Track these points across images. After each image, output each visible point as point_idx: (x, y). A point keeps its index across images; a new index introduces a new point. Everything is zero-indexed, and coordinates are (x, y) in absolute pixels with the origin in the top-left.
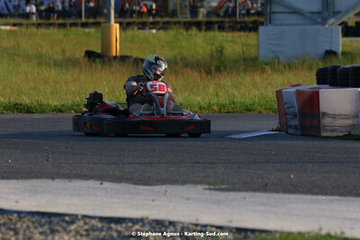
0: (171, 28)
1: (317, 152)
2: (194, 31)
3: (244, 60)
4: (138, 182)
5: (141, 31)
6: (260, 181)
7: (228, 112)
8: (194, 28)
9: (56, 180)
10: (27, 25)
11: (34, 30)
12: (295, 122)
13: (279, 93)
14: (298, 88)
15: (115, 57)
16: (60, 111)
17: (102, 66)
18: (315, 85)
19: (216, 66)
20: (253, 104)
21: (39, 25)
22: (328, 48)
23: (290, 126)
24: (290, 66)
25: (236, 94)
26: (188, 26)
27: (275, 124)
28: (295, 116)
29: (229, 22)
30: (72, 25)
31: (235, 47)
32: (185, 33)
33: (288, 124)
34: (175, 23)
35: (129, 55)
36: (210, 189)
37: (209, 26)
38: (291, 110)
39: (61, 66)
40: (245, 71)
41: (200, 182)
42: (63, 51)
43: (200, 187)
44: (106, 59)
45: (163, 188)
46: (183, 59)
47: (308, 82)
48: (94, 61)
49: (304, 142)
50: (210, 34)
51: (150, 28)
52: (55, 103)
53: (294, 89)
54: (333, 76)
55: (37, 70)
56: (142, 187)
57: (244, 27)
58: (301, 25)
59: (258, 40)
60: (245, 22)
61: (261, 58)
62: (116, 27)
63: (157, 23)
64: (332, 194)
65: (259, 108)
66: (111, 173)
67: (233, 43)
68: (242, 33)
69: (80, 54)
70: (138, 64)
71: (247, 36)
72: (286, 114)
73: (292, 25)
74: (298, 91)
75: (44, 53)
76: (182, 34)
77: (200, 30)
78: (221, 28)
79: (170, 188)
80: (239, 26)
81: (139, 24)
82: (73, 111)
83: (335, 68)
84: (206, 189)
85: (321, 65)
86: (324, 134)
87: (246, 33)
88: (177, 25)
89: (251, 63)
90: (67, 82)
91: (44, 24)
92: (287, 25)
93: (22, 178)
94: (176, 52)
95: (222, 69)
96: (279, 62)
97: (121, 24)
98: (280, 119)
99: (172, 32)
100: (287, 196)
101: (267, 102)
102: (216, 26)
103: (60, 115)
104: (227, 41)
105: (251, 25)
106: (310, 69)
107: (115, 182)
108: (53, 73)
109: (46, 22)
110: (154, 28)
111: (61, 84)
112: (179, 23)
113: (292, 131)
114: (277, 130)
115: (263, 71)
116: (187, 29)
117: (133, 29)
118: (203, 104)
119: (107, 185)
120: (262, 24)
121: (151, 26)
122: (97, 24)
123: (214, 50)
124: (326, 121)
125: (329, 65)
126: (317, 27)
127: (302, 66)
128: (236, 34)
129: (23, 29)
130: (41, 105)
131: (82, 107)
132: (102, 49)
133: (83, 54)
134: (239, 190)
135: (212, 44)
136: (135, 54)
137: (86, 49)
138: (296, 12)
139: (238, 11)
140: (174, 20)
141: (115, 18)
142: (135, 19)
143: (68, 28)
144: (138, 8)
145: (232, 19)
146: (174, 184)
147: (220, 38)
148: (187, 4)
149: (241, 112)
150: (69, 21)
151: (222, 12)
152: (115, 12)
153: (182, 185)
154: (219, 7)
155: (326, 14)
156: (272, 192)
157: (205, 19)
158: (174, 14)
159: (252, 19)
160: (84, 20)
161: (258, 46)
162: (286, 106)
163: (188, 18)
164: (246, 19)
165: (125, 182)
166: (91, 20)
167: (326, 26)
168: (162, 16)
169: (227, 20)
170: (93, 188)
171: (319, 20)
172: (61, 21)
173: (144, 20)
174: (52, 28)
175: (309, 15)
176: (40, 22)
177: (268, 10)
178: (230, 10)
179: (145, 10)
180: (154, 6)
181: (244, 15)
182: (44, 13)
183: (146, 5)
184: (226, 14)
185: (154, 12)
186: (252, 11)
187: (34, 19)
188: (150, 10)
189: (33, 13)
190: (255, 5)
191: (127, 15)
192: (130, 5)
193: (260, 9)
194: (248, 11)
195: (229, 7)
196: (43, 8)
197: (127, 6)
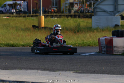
0: (62, 17)
1: (112, 60)
2: (70, 18)
3: (87, 28)
4: (50, 70)
5: (52, 18)
6: (92, 70)
7: (81, 46)
8: (70, 17)
9: (22, 70)
10: (12, 16)
11: (14, 18)
12: (105, 49)
13: (99, 39)
14: (106, 38)
15: (43, 27)
16: (24, 46)
17: (38, 30)
18: (112, 37)
19: (77, 30)
20: (90, 43)
21: (16, 17)
22: (116, 24)
23: (103, 51)
24: (103, 30)
25: (84, 40)
26: (67, 16)
27: (98, 50)
28: (105, 47)
30: (28, 16)
31: (84, 23)
33: (102, 50)
34: (63, 15)
35: (48, 26)
36: (75, 73)
37: (75, 16)
38: (103, 45)
39: (24, 30)
40: (88, 32)
41: (72, 70)
42: (25, 25)
43: (72, 72)
44: (39, 28)
45: (59, 72)
46: (66, 28)
47: (109, 36)
48: (35, 29)
49: (107, 56)
50: (75, 19)
51: (55, 17)
52: (22, 43)
53: (104, 38)
54: (117, 34)
55: (16, 32)
56: (51, 72)
57: (87, 17)
59: (92, 21)
60: (87, 15)
61: (93, 28)
62: (43, 17)
64: (117, 74)
65: (92, 45)
66: (41, 67)
67: (83, 22)
69: (31, 26)
71: (88, 20)
72: (101, 47)
73: (103, 16)
75: (18, 26)
76: (66, 19)
77: (72, 18)
78: (79, 17)
79: (61, 72)
80: (85, 16)
81: (51, 16)
82: (28, 46)
83: (118, 31)
84: (74, 73)
85: (114, 30)
86: (114, 53)
88: (64, 16)
89: (89, 29)
91: (18, 16)
93: (10, 69)
94: (63, 25)
95: (80, 31)
96: (99, 29)
97: (44, 16)
98: (99, 48)
99: (62, 19)
100: (102, 75)
101: (95, 43)
102: (77, 16)
103: (24, 47)
104: (81, 22)
105: (89, 16)
106: (110, 31)
107: (42, 70)
108: (21, 33)
109: (19, 15)
111: (24, 37)
112: (64, 15)
113: (103, 52)
114: (98, 52)
115: (93, 31)
116: (67, 17)
117: (49, 18)
118: (73, 43)
119: (40, 71)
120: (93, 15)
121: (55, 16)
122: (36, 16)
123: (77, 25)
124: (115, 49)
125: (116, 29)
126: (113, 16)
127: (107, 30)
128: (84, 19)
129: (11, 18)
130: (17, 44)
131: (31, 44)
132: (38, 25)
133: (32, 26)
134: (85, 73)
135: (76, 23)
136: (49, 26)
137: (33, 24)
138: (105, 11)
139: (85, 11)
140: (63, 14)
141: (43, 14)
142: (49, 14)
143: (26, 17)
144: (50, 10)
145: (83, 14)
146: (63, 71)
147: (79, 21)
148: (67, 9)
149: (86, 46)
150: (27, 15)
151: (79, 12)
152: (43, 12)
153: (66, 71)
154: (78, 10)
155: (115, 12)
156: (96, 74)
157: (74, 14)
158: (63, 12)
159: (89, 14)
160: (32, 14)
161: (92, 23)
162: (101, 44)
163: (68, 14)
164: (87, 14)
165: (46, 71)
166: (34, 15)
167: (115, 16)
168: (58, 13)
169: (81, 14)
170: (35, 73)
171: (113, 14)
172: (24, 15)
173: (53, 14)
174: (21, 17)
175: (109, 12)
176: (17, 15)
177: (95, 11)
178: (82, 11)
179: (53, 11)
180: (56, 10)
181: (87, 13)
182: (18, 12)
183: (53, 9)
184: (81, 12)
185: (56, 12)
186: (90, 11)
187: (15, 14)
188: (55, 11)
189: (14, 12)
190: (91, 9)
191: (47, 13)
192: (48, 9)
193: (92, 10)
194: (88, 11)
195: (82, 10)
196: (18, 10)
197: (47, 9)
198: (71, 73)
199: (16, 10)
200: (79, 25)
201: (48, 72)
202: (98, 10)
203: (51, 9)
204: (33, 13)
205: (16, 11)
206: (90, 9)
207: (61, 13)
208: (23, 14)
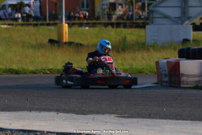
0: (97, 27)
1: (179, 96)
2: (110, 28)
3: (138, 44)
4: (78, 113)
5: (80, 28)
6: (146, 112)
8: (110, 26)
9: (32, 112)
10: (16, 25)
11: (20, 27)
12: (166, 79)
13: (157, 63)
14: (168, 60)
15: (66, 43)
16: (35, 73)
17: (58, 48)
18: (178, 58)
19: (122, 47)
20: (143, 69)
21: (22, 25)
22: (185, 38)
23: (164, 82)
24: (163, 48)
25: (133, 63)
26: (106, 25)
27: (155, 80)
28: (166, 76)
30: (42, 24)
31: (133, 37)
32: (105, 29)
33: (163, 80)
34: (99, 24)
35: (73, 41)
36: (118, 117)
37: (118, 25)
38: (164, 72)
39: (35, 48)
40: (139, 50)
41: (113, 113)
42: (36, 39)
43: (113, 116)
44: (60, 43)
45: (92, 116)
47: (174, 57)
48: (54, 45)
49: (171, 90)
50: (119, 30)
51: (85, 27)
52: (31, 68)
53: (165, 61)
54: (187, 53)
55: (21, 50)
56: (80, 116)
57: (138, 26)
58: (169, 24)
59: (145, 33)
60: (138, 23)
61: (147, 43)
62: (66, 26)
63: (88, 24)
64: (187, 120)
65: (146, 71)
66: (63, 108)
67: (131, 35)
68: (137, 29)
69: (46, 41)
70: (78, 46)
71: (139, 31)
72: (161, 75)
73: (165, 24)
74: (168, 62)
75: (25, 40)
76: (103, 30)
77: (113, 27)
78: (125, 26)
79: (96, 116)
80: (135, 25)
81: (78, 24)
82: (42, 73)
83: (188, 49)
84: (116, 117)
85: (181, 47)
86: (182, 86)
87: (139, 29)
88: (100, 25)
89: (142, 46)
90: (38, 57)
91: (25, 24)
92: (162, 24)
93: (13, 111)
95: (126, 49)
96: (157, 46)
97: (68, 24)
98: (158, 77)
99: (97, 29)
100: (162, 120)
101: (151, 68)
102: (122, 25)
103: (34, 75)
104: (128, 34)
105: (141, 25)
106: (175, 49)
107: (65, 113)
108: (30, 52)
109: (27, 23)
110: (87, 26)
111: (35, 58)
112: (101, 23)
113: (164, 84)
114: (156, 84)
115: (148, 50)
116: (106, 27)
117: (75, 27)
119: (61, 114)
120: (148, 24)
121: (85, 25)
122: (55, 24)
123: (121, 39)
124: (184, 79)
125: (185, 47)
126: (180, 26)
127: (170, 47)
128: (134, 30)
129: (14, 27)
130: (23, 70)
132: (58, 38)
134: (134, 117)
135: (120, 35)
136: (77, 41)
137: (49, 38)
138: (166, 17)
139: (134, 17)
140: (98, 22)
141: (66, 20)
142: (77, 21)
143: (39, 27)
144: (78, 15)
145: (131, 21)
146: (98, 114)
147: (124, 32)
148: (106, 13)
149: (136, 74)
150: (39, 22)
151: (125, 17)
152: (66, 17)
153: (103, 114)
154: (124, 15)
155: (183, 18)
156: (153, 118)
157: (116, 21)
158: (98, 18)
159: (142, 21)
160: (48, 22)
161: (145, 36)
162: (161, 70)
163: (106, 21)
164: (139, 21)
165: (71, 113)
166: (52, 22)
167: (184, 25)
168: (91, 20)
169: (128, 22)
170: (53, 116)
171: (180, 22)
172: (35, 22)
173: (81, 22)
174: (30, 26)
175: (174, 19)
176: (23, 23)
177: (151, 16)
178: (130, 16)
179: (82, 16)
180: (87, 14)
181: (137, 19)
182: (25, 18)
183: (82, 14)
184: (128, 18)
185: (87, 17)
186: (142, 17)
187: (20, 21)
188: (85, 16)
189: (19, 18)
190: (144, 14)
191: (72, 19)
192: (74, 13)
193: (146, 16)
194: (140, 17)
195: (129, 14)
196: (25, 15)
197: (72, 14)
198: (111, 118)
199: (21, 14)
200: (125, 39)
201: (74, 115)
202: (156, 15)
203: (79, 13)
204: (49, 20)
205: (22, 16)
206: (142, 13)
207: (95, 19)
208: (33, 21)
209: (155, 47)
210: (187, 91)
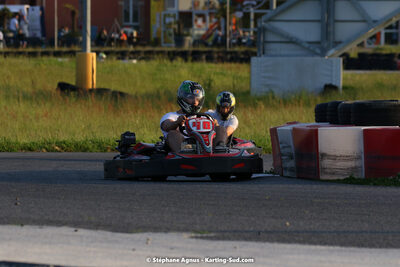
0: (153, 59)
1: (316, 197)
2: (179, 61)
5: (121, 61)
6: (252, 229)
8: (179, 59)
9: (25, 226)
11: (1, 59)
12: (291, 164)
13: (274, 132)
14: (295, 126)
15: (91, 90)
17: (76, 101)
18: (314, 123)
21: (6, 54)
22: (328, 82)
23: (286, 169)
24: (285, 102)
26: (172, 56)
28: (291, 157)
29: (218, 53)
30: (43, 54)
31: (225, 79)
32: (169, 63)
33: (284, 166)
34: (158, 53)
35: (107, 87)
36: (196, 238)
37: (196, 56)
38: (286, 150)
39: (31, 100)
42: (33, 83)
43: (185, 236)
44: (81, 92)
45: (144, 235)
46: (167, 93)
47: (306, 119)
48: (68, 94)
50: (197, 65)
51: (130, 58)
53: (290, 127)
54: (333, 114)
55: (3, 103)
57: (235, 58)
58: (297, 56)
59: (250, 72)
60: (236, 52)
61: (253, 93)
62: (92, 57)
63: (138, 52)
64: (332, 244)
66: (86, 218)
67: (223, 76)
68: (233, 65)
69: (53, 86)
70: (116, 98)
71: (238, 68)
72: (281, 155)
73: (287, 56)
74: (294, 129)
75: (11, 84)
76: (166, 65)
77: (186, 60)
78: (210, 58)
80: (229, 56)
81: (117, 53)
82: (44, 150)
83: (335, 104)
84: (192, 238)
85: (320, 101)
86: (323, 177)
87: (237, 65)
88: (160, 55)
90: (37, 118)
91: (12, 53)
92: (281, 56)
94: (158, 85)
96: (273, 97)
97: (98, 53)
98: (274, 160)
99: (154, 63)
101: (260, 141)
102: (204, 57)
104: (215, 73)
105: (242, 56)
106: (307, 104)
107: (90, 229)
108: (21, 107)
109: (15, 50)
110: (135, 58)
111: (31, 121)
112: (162, 52)
114: (271, 173)
115: (255, 106)
116: (172, 60)
117: (112, 60)
120: (255, 54)
121: (132, 56)
122: (72, 53)
124: (326, 163)
125: (329, 100)
126: (318, 58)
127: (299, 101)
128: (226, 65)
130: (8, 143)
132: (77, 81)
133: (56, 86)
135: (200, 77)
136: (114, 87)
137: (59, 80)
138: (292, 41)
139: (228, 40)
140: (157, 49)
141: (92, 46)
142: (114, 48)
143: (39, 57)
145: (222, 49)
147: (208, 70)
148: (172, 31)
150: (40, 50)
152: (92, 40)
154: (207, 36)
155: (325, 44)
156: (265, 242)
157: (191, 49)
158: (157, 42)
159: (243, 49)
160: (56, 48)
161: (250, 79)
162: (281, 146)
163: (173, 48)
164: (237, 49)
165: (102, 230)
166: (65, 49)
167: (326, 57)
168: (143, 45)
169: (215, 49)
170: (67, 236)
171: (318, 51)
172: (31, 49)
174: (21, 57)
175: (307, 45)
176: (7, 50)
177: (262, 39)
178: (219, 39)
179: (124, 38)
180: (135, 34)
181: (234, 45)
182: (12, 41)
183: (126, 33)
184: (215, 43)
185: (135, 40)
186: (244, 41)
187: (2, 47)
188: (130, 38)
190: (247, 34)
191: (105, 43)
192: (108, 31)
193: (252, 39)
194: (240, 39)
195: (218, 35)
196: (11, 35)
197: (105, 33)
200: (210, 85)
202: (270, 37)
206: (244, 32)
207: (150, 44)
209: (268, 99)
210: (332, 188)
